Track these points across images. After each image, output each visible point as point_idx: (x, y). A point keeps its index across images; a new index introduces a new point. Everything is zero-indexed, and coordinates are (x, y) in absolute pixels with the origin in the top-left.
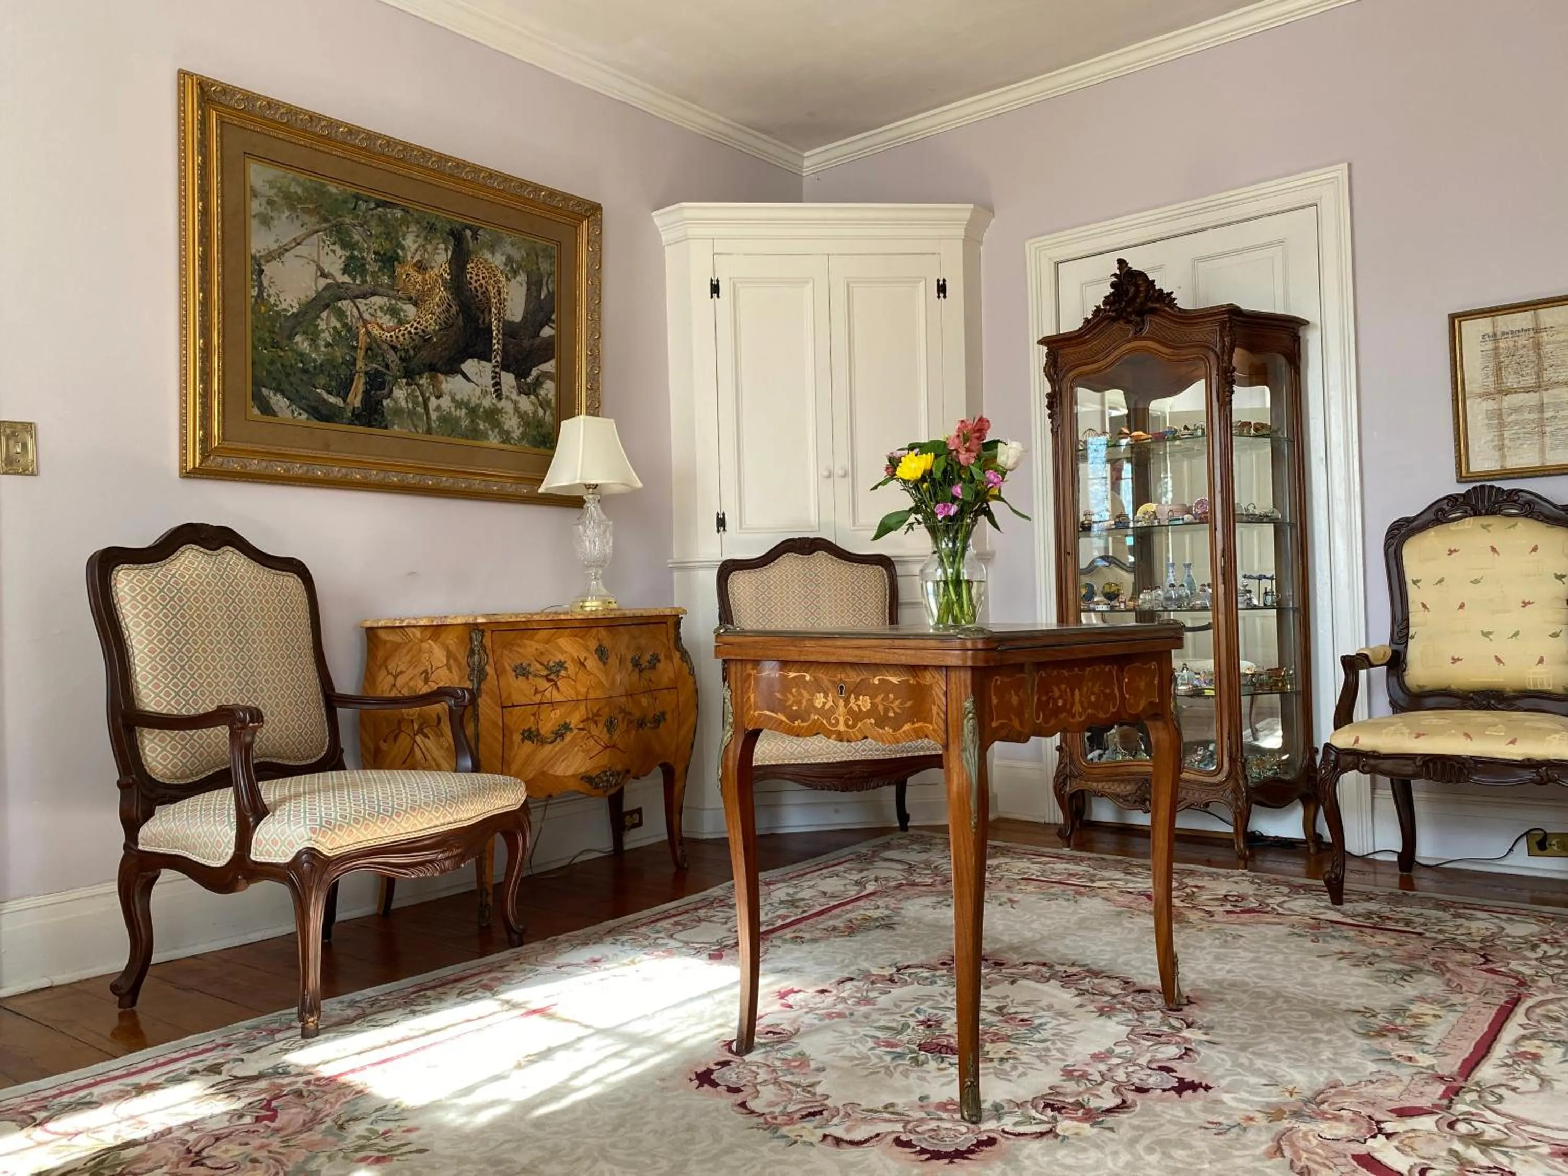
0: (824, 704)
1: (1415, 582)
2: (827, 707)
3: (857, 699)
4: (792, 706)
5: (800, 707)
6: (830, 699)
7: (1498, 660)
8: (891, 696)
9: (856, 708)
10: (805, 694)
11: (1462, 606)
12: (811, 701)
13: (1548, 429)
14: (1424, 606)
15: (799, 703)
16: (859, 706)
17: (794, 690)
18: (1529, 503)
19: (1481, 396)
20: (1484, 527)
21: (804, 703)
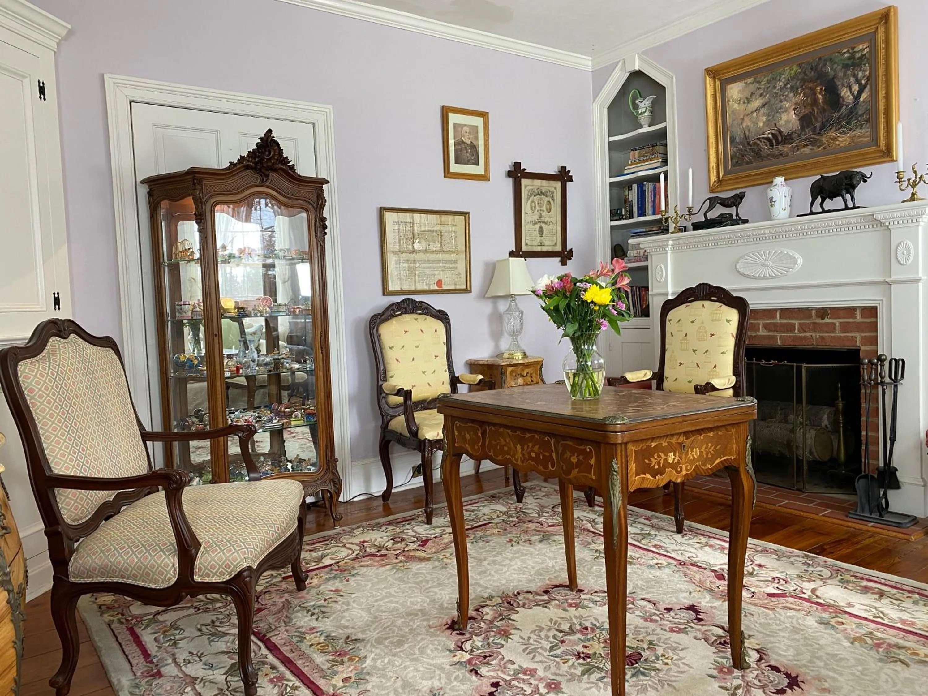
0: (674, 459)
1: (391, 348)
2: (676, 461)
3: (692, 451)
4: (654, 466)
5: (659, 465)
6: (677, 455)
7: (429, 384)
8: (710, 444)
9: (692, 458)
10: (662, 455)
11: (413, 360)
12: (666, 460)
13: (417, 272)
14: (397, 360)
15: (659, 463)
16: (693, 455)
17: (656, 455)
18: (426, 308)
19: (393, 252)
20: (416, 319)
21: (662, 462)
